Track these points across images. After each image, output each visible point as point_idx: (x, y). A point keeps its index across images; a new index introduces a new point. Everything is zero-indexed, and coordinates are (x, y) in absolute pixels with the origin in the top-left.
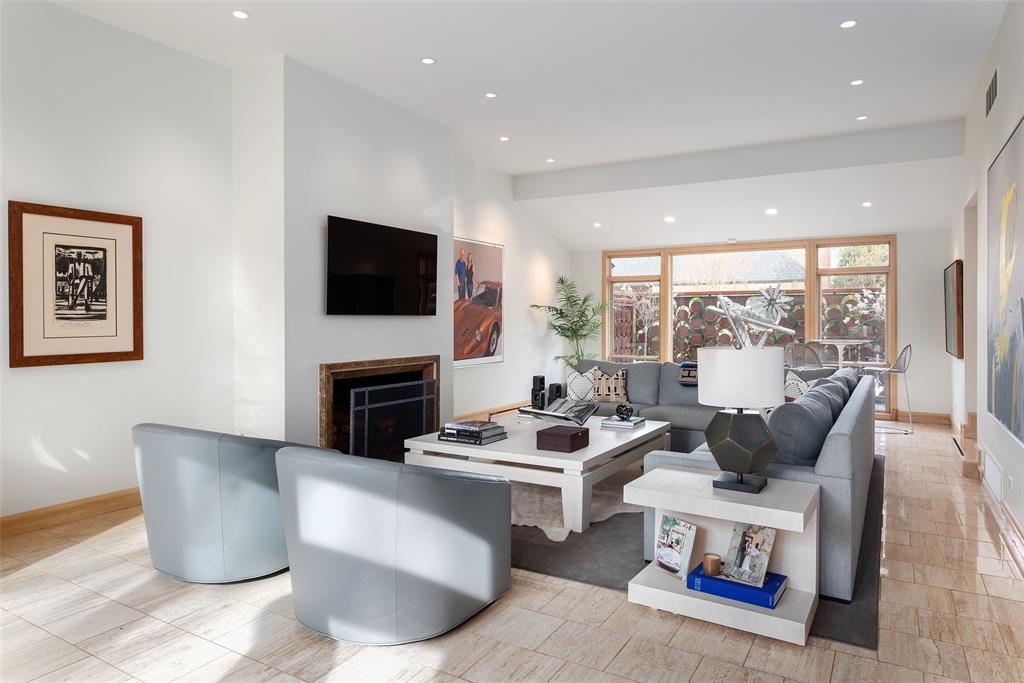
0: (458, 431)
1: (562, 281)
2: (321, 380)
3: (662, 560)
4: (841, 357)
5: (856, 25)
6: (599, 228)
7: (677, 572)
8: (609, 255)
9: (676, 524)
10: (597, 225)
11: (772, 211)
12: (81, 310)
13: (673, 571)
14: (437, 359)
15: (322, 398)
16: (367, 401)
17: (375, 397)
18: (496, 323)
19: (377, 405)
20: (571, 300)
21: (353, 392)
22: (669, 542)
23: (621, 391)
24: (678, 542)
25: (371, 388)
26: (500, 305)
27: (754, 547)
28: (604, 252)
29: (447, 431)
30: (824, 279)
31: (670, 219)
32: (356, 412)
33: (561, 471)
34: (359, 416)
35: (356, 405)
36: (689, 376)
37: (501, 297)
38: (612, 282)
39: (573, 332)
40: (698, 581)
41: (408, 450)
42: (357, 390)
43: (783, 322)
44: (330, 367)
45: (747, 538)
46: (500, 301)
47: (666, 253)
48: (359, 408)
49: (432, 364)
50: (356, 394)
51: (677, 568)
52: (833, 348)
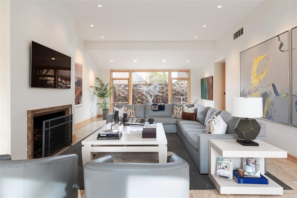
0: (107, 135)
1: (97, 79)
2: (28, 118)
3: (220, 174)
4: (182, 100)
5: (221, 7)
6: (112, 62)
7: (229, 177)
8: (112, 71)
9: (224, 160)
10: (112, 61)
11: (164, 61)
13: (226, 178)
14: (71, 106)
15: (28, 127)
16: (50, 126)
17: (53, 123)
18: (81, 92)
19: (53, 127)
20: (102, 85)
21: (44, 122)
22: (222, 167)
23: (134, 114)
24: (226, 167)
25: (51, 120)
26: (82, 86)
27: (252, 164)
28: (110, 70)
29: (101, 135)
30: (173, 80)
31: (135, 61)
32: (46, 131)
33: (157, 145)
34: (47, 132)
35: (46, 128)
36: (155, 108)
37: (82, 83)
38: (113, 80)
39: (102, 95)
40: (242, 180)
41: (83, 145)
42: (46, 121)
43: (159, 92)
44: (33, 111)
45: (248, 161)
46: (82, 84)
47: (130, 71)
48: (47, 129)
49: (69, 108)
50: (46, 123)
51: (228, 176)
52: (180, 99)
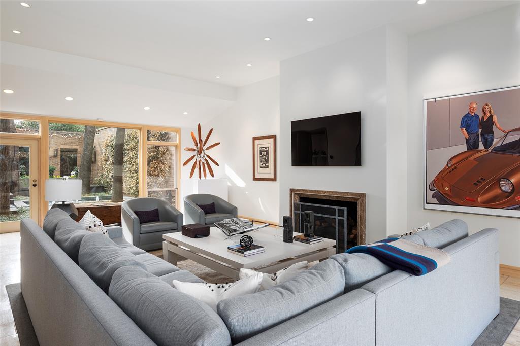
12: (264, 165)
